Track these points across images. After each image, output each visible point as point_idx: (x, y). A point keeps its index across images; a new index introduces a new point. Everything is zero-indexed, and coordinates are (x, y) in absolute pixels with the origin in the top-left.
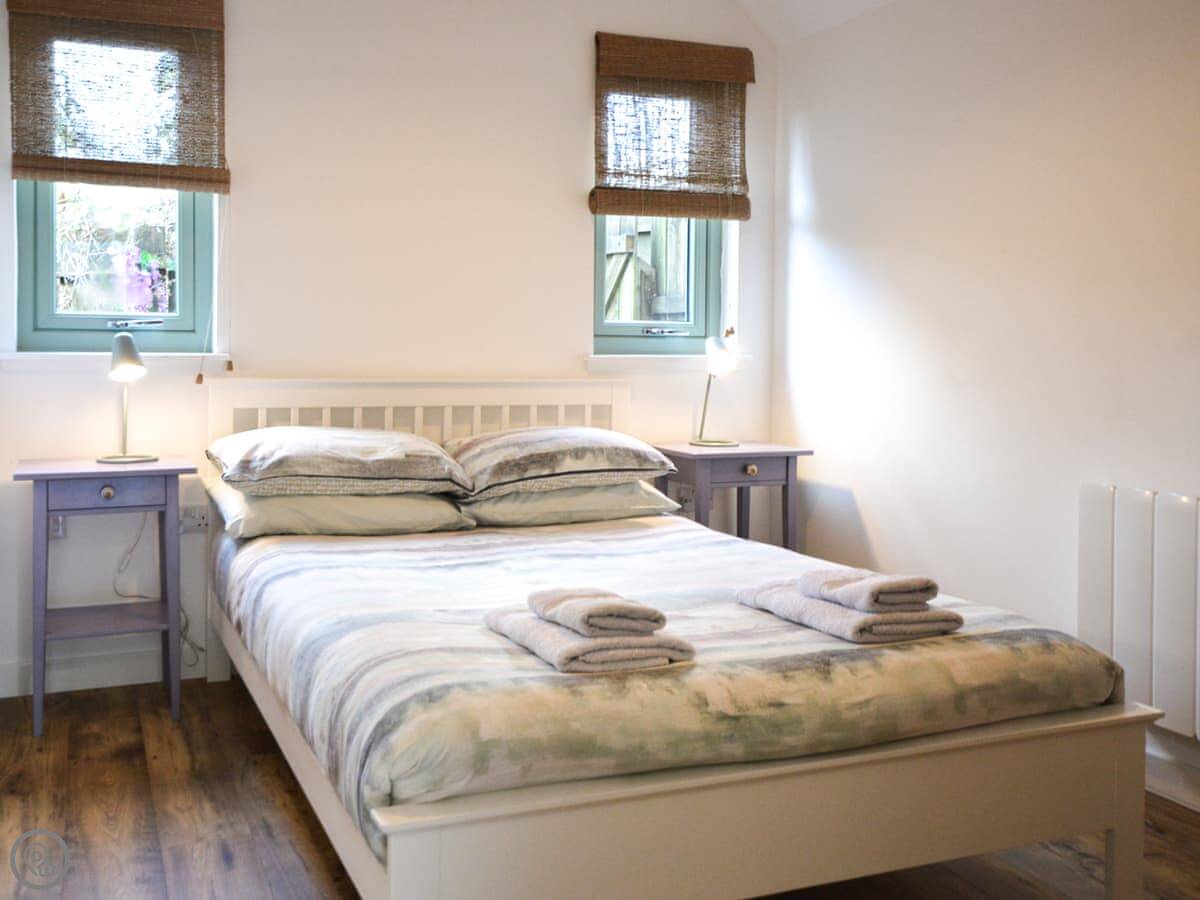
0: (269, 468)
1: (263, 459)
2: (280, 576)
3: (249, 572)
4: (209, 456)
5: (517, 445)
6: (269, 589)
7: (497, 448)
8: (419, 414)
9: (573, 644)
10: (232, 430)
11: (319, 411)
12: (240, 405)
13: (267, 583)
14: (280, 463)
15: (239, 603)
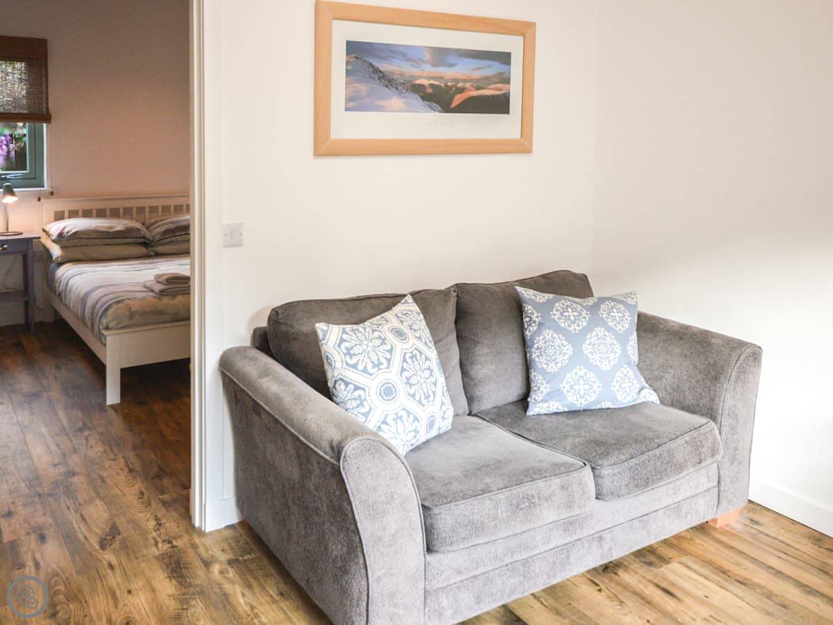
0: (71, 235)
1: (68, 232)
2: (75, 276)
3: (63, 275)
4: (44, 231)
5: (172, 223)
6: (71, 281)
7: (164, 224)
8: (134, 211)
9: (162, 287)
10: (53, 219)
11: (91, 210)
12: (56, 210)
13: (70, 278)
14: (76, 233)
15: (59, 286)
